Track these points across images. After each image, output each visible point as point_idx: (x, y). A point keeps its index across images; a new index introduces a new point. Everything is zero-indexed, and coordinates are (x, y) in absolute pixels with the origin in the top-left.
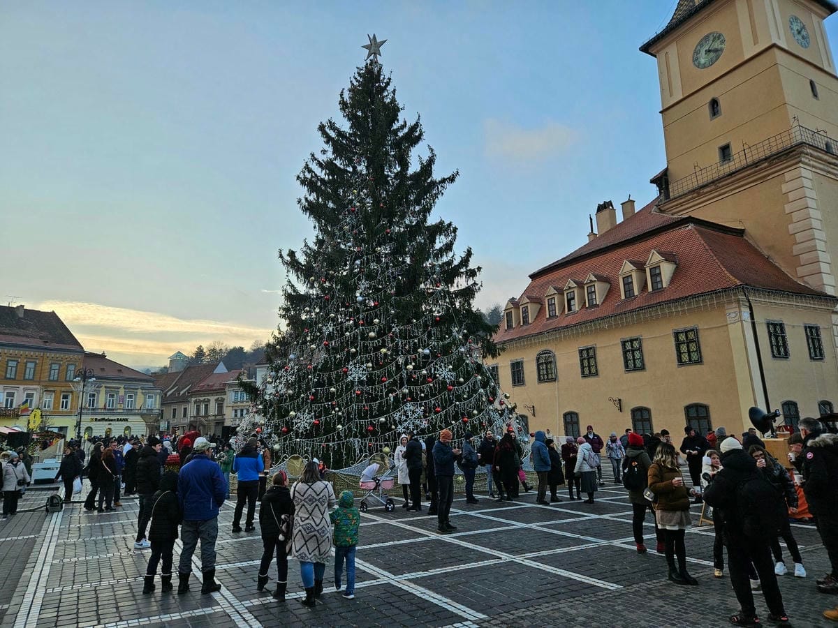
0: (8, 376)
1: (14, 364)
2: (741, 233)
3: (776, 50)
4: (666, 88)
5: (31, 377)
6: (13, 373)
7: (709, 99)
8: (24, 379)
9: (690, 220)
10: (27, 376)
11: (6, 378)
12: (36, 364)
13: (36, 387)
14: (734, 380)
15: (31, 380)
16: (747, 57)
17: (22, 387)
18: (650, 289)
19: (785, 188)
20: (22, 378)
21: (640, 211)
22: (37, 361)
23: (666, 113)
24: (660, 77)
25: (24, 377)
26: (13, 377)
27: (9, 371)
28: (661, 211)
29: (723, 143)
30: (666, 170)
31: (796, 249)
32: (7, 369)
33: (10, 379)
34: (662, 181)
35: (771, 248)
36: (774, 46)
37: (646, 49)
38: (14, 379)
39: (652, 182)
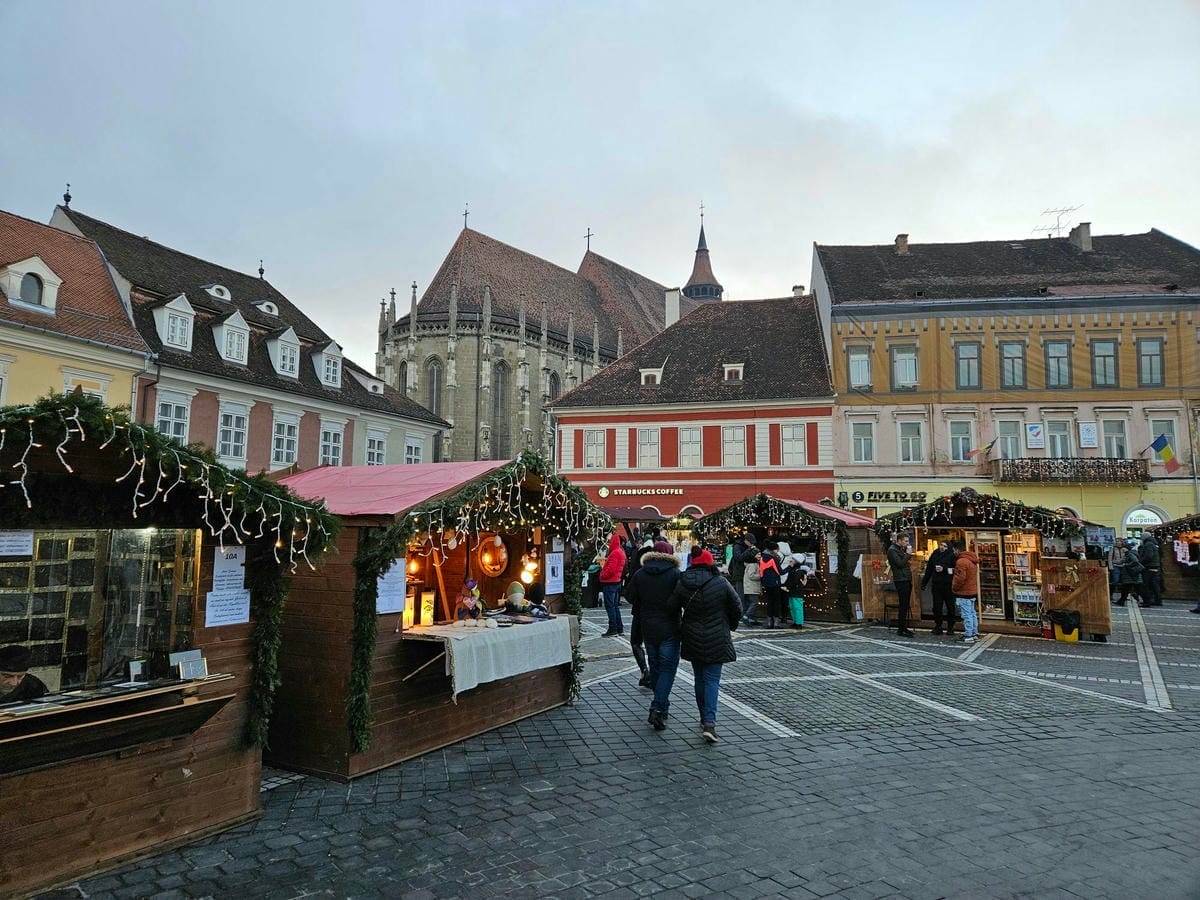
0: (1100, 380)
1: (1108, 349)
5: (1157, 378)
6: (1111, 370)
8: (1140, 386)
10: (1146, 378)
11: (1095, 386)
12: (1163, 343)
13: (1173, 403)
15: (1157, 386)
17: (1138, 406)
20: (1136, 384)
22: (1165, 337)
25: (1140, 379)
26: (1111, 381)
27: (1099, 367)
32: (1093, 362)
33: (1106, 387)
38: (1116, 387)
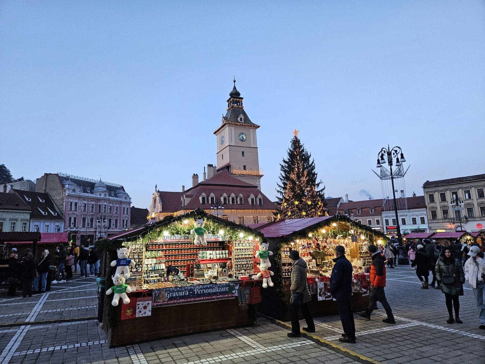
7: (242, 151)
16: (252, 146)
29: (245, 165)
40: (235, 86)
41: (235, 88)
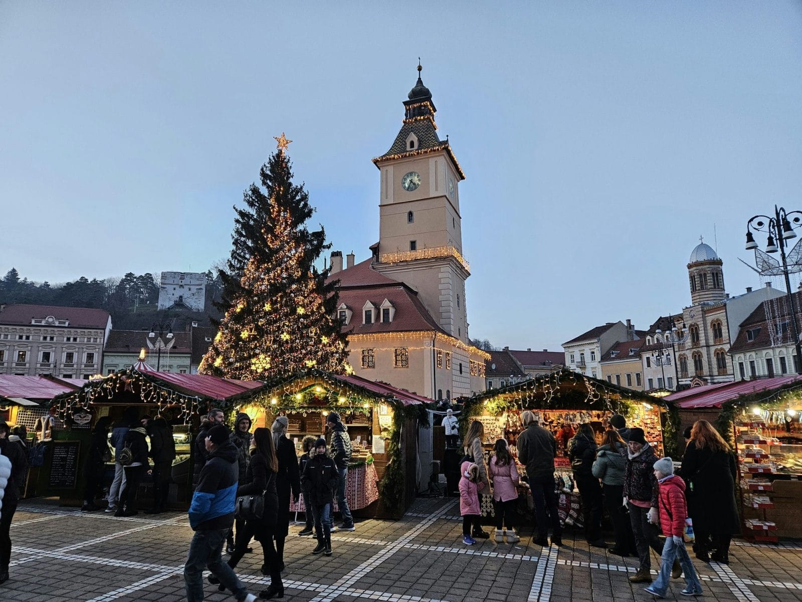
2: (416, 293)
3: (445, 198)
4: (384, 193)
7: (408, 211)
9: (402, 284)
14: (423, 378)
16: (431, 197)
18: (382, 321)
19: (440, 275)
21: (359, 264)
23: (384, 207)
24: (381, 184)
28: (373, 268)
29: (413, 239)
30: (379, 243)
31: (441, 309)
34: (376, 249)
35: (429, 306)
36: (445, 196)
37: (376, 162)
39: (370, 248)
40: (420, 79)
41: (420, 81)
